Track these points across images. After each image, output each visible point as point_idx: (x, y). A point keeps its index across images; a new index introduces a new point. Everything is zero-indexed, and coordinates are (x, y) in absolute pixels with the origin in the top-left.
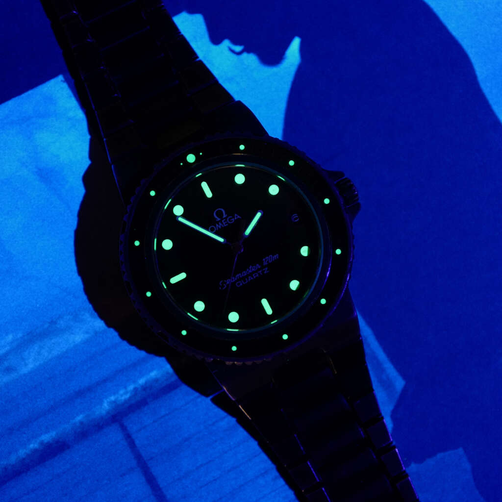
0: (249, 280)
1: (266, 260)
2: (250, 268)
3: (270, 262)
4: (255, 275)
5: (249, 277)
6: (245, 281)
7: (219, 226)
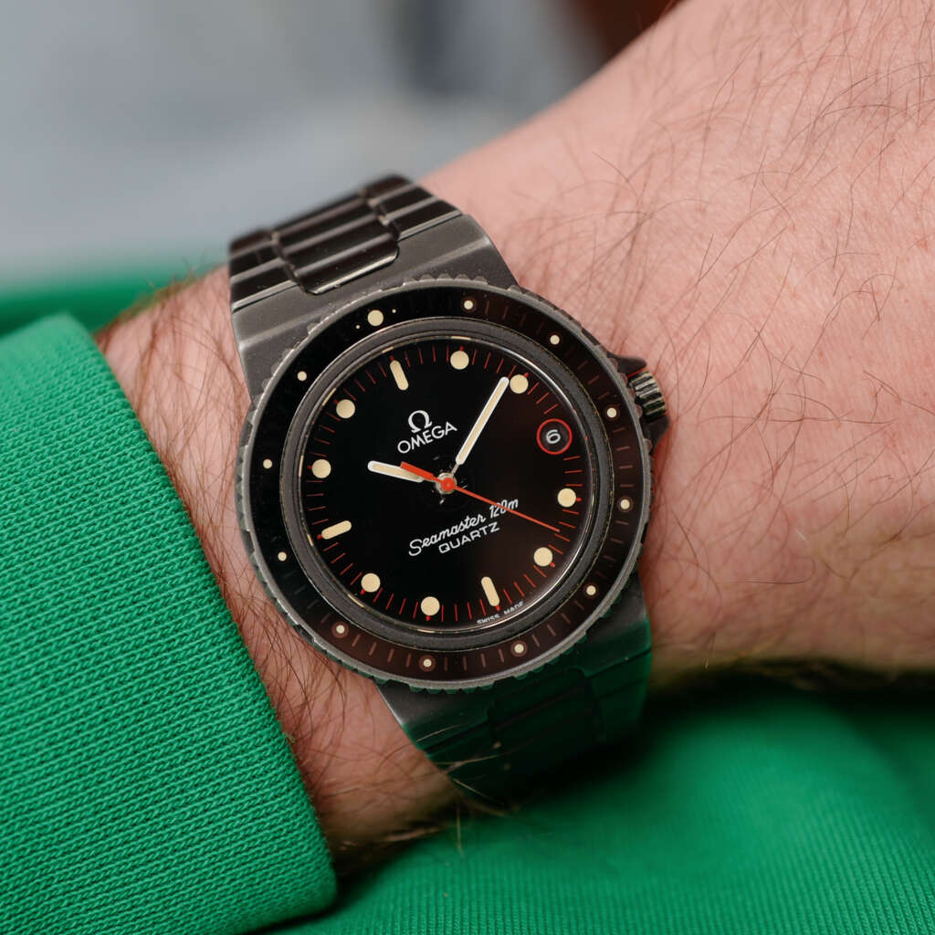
0: (463, 542)
1: (495, 509)
2: (467, 520)
3: (502, 512)
4: (474, 534)
5: (464, 537)
6: (455, 543)
7: (416, 442)
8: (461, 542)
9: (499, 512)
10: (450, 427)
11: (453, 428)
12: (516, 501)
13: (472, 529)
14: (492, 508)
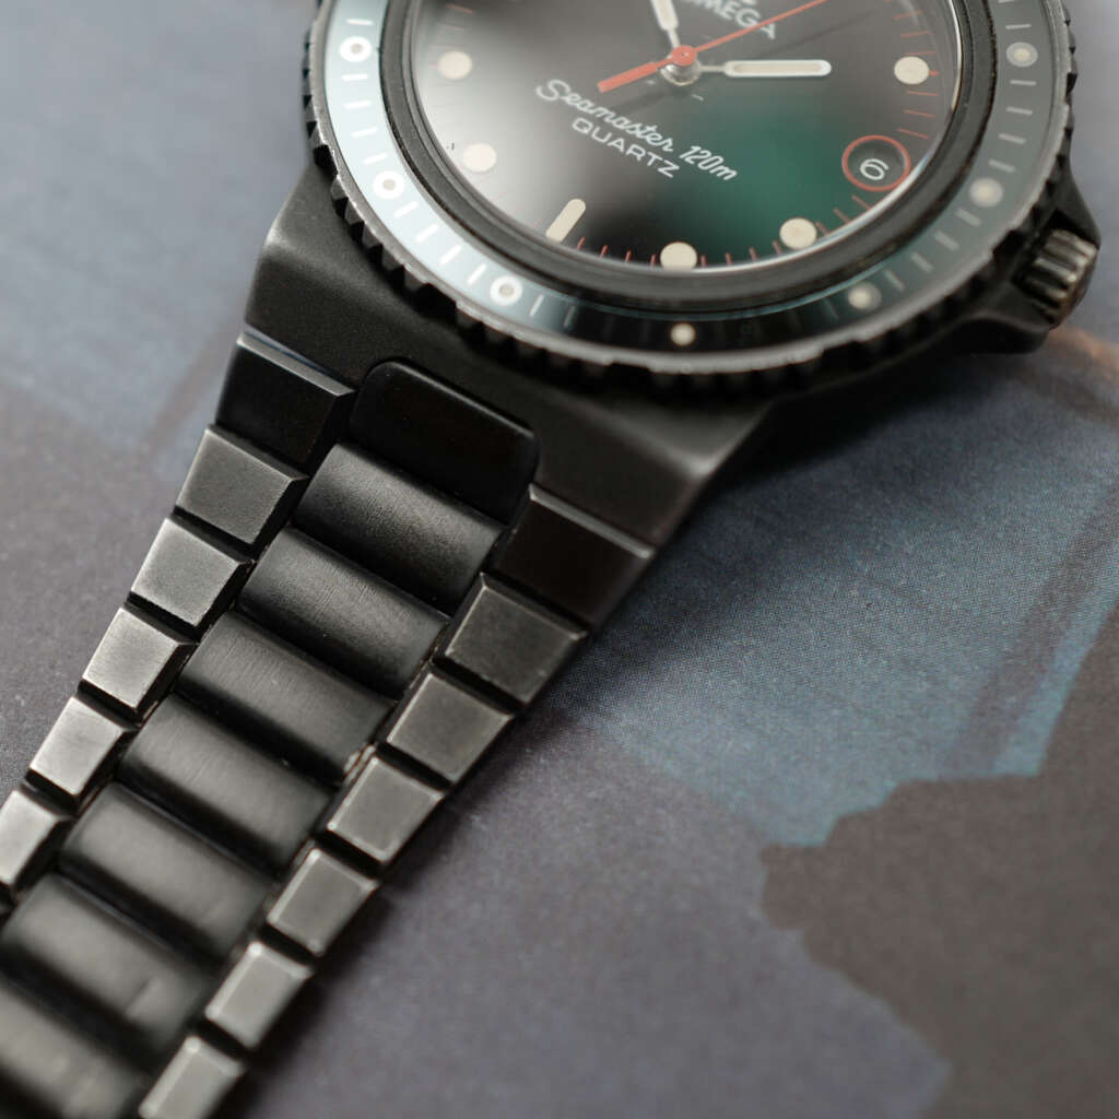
0: (613, 143)
1: (698, 153)
2: (649, 129)
3: (700, 165)
4: (635, 150)
5: (622, 140)
6: (601, 135)
8: (611, 140)
9: (697, 161)
12: (734, 173)
13: (642, 143)
14: (696, 149)
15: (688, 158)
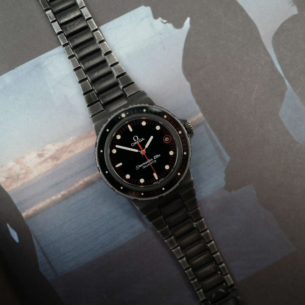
5: (148, 164)
6: (147, 166)
7: (136, 143)
10: (143, 139)
11: (144, 139)
12: (160, 155)
13: (150, 162)
14: (154, 157)
15: (155, 158)
